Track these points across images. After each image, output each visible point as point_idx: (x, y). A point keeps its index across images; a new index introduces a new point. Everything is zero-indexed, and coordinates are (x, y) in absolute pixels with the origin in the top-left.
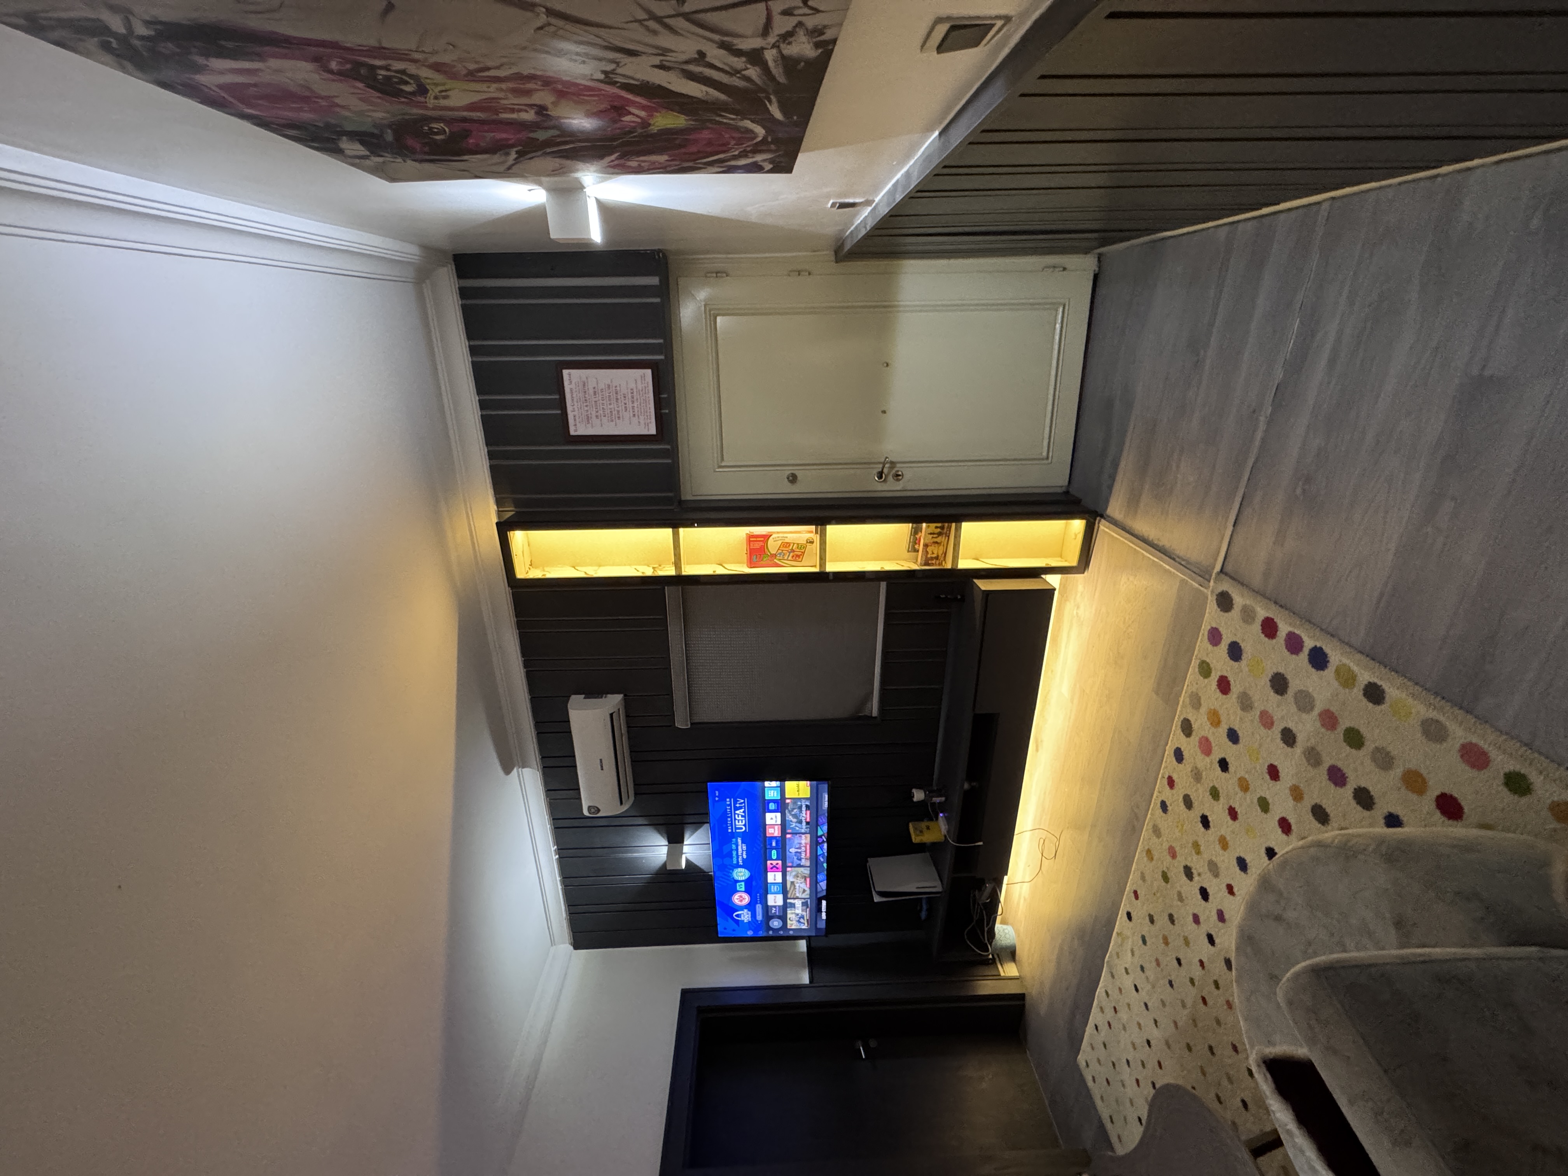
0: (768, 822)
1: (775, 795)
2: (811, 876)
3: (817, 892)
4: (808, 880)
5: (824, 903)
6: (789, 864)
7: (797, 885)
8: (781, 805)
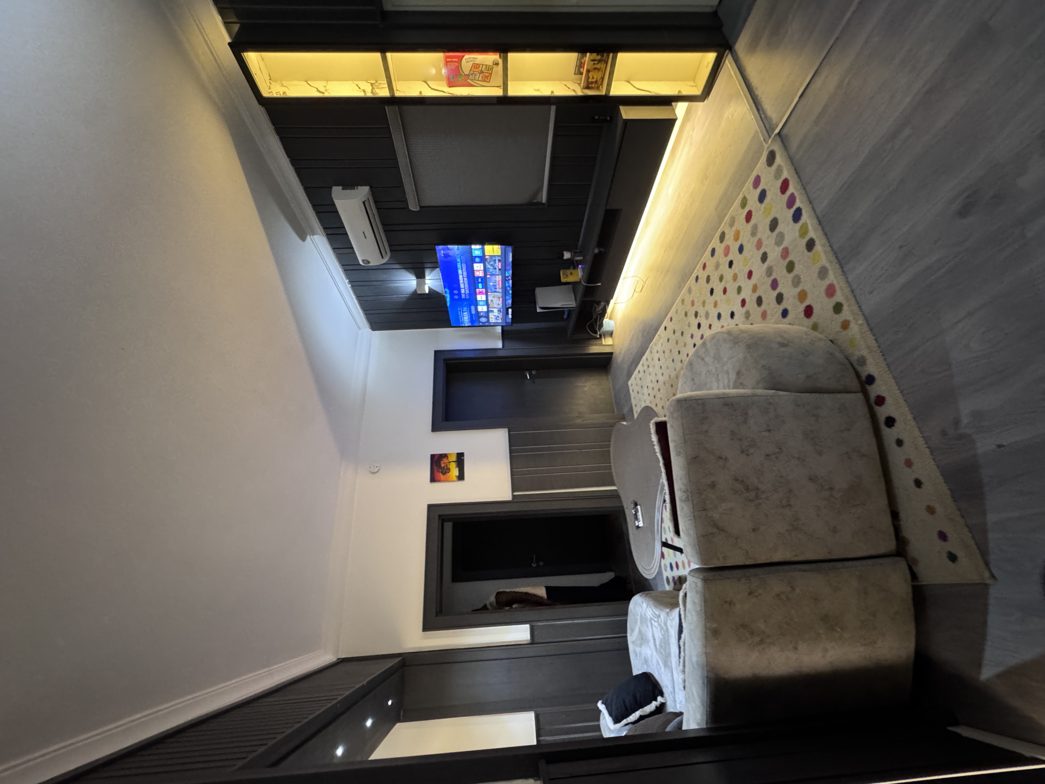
0: (475, 268)
1: (479, 253)
2: (502, 297)
3: (506, 305)
4: (501, 299)
5: (510, 310)
6: (489, 291)
7: (495, 302)
8: (483, 259)
